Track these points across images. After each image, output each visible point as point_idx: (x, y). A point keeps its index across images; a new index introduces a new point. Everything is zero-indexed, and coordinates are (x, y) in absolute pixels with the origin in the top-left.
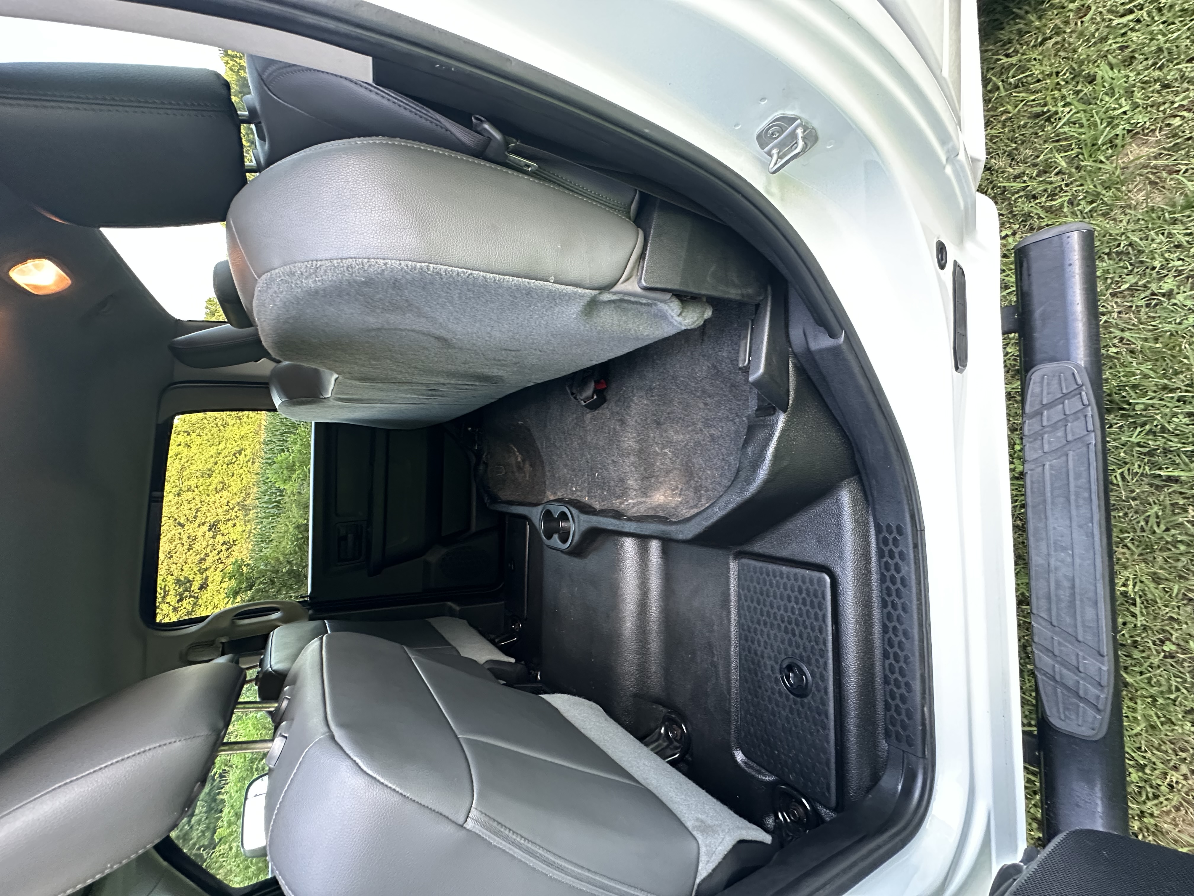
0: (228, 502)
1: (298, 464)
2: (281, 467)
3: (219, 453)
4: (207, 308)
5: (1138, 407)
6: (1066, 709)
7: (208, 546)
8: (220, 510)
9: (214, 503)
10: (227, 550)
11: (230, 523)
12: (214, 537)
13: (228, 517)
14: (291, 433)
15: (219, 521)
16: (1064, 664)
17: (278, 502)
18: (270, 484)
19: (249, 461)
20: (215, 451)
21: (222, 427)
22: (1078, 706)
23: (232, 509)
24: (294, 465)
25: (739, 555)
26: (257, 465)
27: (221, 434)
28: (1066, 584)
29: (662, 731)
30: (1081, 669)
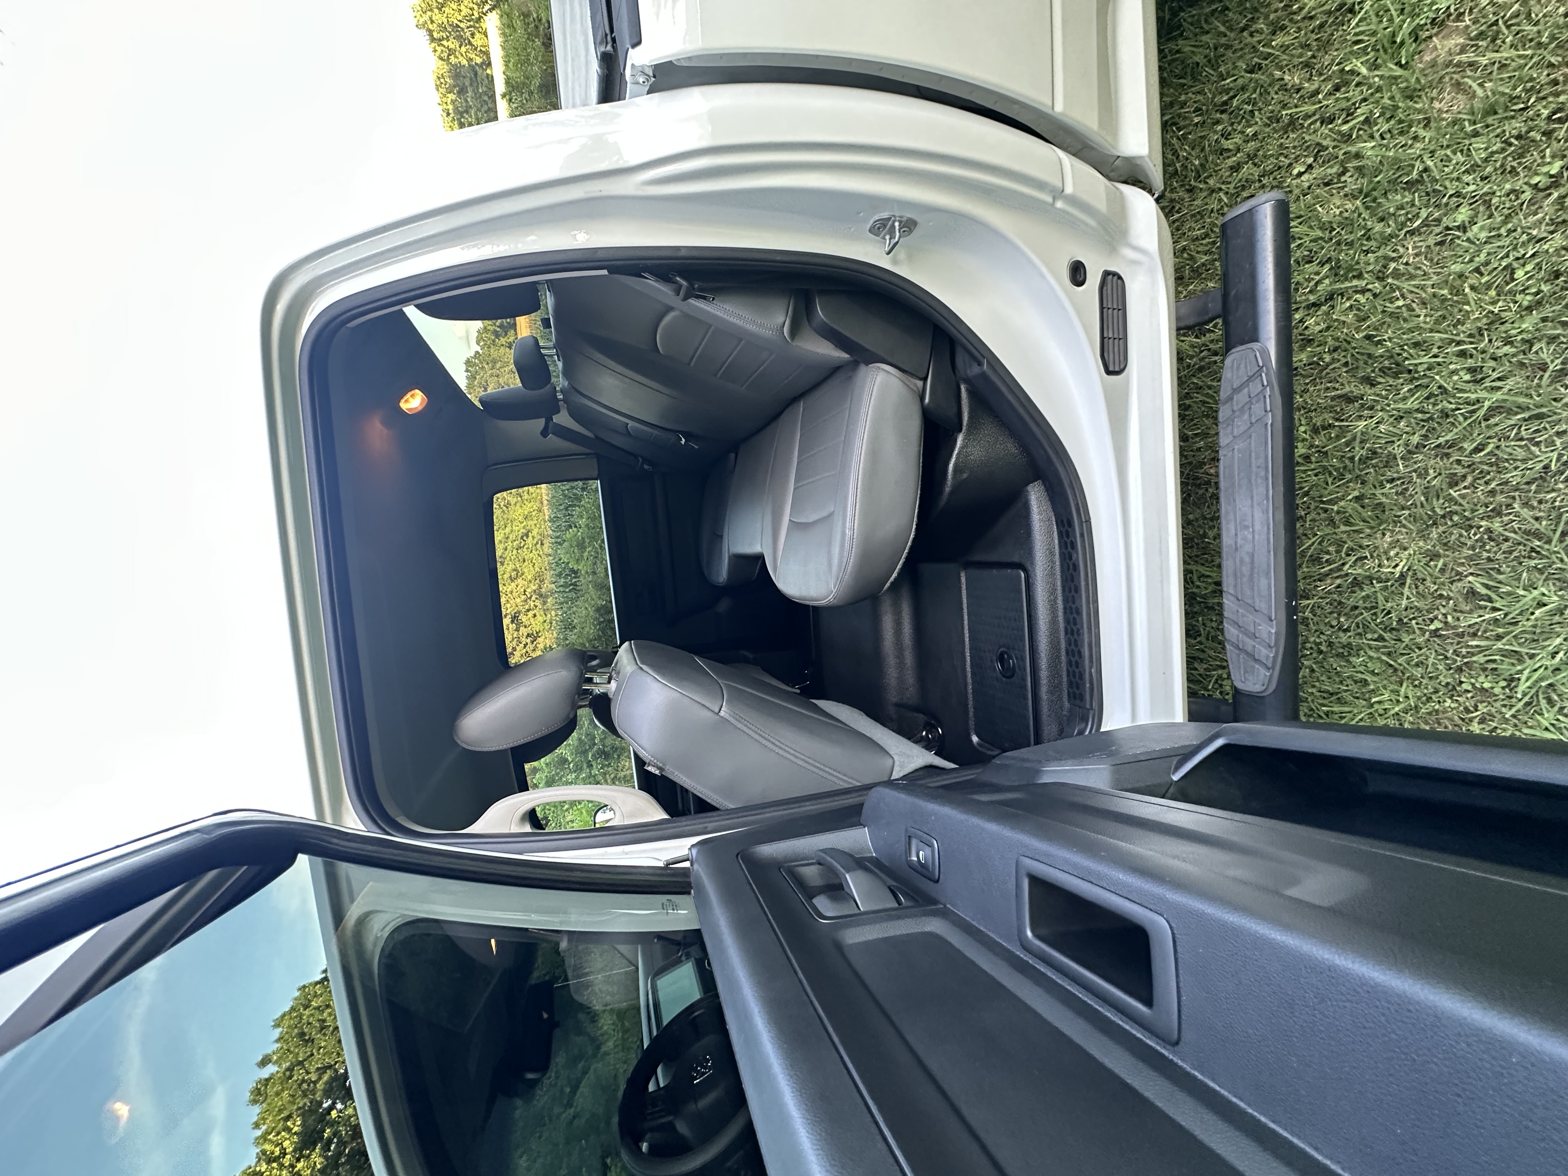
0: (525, 591)
1: (587, 540)
2: (572, 546)
3: (507, 538)
4: (467, 371)
5: (1420, 369)
6: (1246, 672)
7: (513, 639)
8: (518, 600)
9: (511, 592)
10: (532, 642)
11: (531, 614)
12: (517, 630)
13: (527, 607)
14: (575, 506)
15: (519, 612)
16: (1246, 633)
17: (575, 584)
18: (563, 565)
19: (537, 543)
20: (502, 535)
21: (504, 508)
22: (1254, 667)
23: (530, 598)
24: (584, 542)
25: (969, 565)
26: (546, 545)
27: (505, 516)
28: (1247, 559)
29: (924, 733)
30: (1257, 635)
